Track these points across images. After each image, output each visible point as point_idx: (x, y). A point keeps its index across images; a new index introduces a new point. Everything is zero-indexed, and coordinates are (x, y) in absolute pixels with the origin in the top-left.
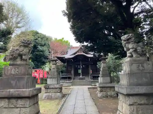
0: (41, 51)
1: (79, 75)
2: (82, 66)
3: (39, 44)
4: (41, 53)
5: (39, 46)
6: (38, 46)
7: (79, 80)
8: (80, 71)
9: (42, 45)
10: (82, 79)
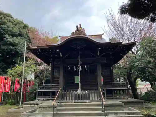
0: (11, 44)
1: (76, 87)
2: (83, 68)
3: (7, 32)
4: (11, 47)
5: (7, 36)
6: (6, 34)
7: (74, 101)
8: (78, 80)
9: (13, 35)
10: (81, 97)
